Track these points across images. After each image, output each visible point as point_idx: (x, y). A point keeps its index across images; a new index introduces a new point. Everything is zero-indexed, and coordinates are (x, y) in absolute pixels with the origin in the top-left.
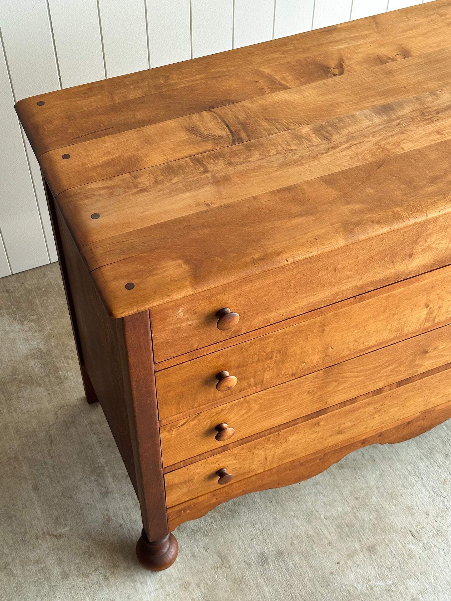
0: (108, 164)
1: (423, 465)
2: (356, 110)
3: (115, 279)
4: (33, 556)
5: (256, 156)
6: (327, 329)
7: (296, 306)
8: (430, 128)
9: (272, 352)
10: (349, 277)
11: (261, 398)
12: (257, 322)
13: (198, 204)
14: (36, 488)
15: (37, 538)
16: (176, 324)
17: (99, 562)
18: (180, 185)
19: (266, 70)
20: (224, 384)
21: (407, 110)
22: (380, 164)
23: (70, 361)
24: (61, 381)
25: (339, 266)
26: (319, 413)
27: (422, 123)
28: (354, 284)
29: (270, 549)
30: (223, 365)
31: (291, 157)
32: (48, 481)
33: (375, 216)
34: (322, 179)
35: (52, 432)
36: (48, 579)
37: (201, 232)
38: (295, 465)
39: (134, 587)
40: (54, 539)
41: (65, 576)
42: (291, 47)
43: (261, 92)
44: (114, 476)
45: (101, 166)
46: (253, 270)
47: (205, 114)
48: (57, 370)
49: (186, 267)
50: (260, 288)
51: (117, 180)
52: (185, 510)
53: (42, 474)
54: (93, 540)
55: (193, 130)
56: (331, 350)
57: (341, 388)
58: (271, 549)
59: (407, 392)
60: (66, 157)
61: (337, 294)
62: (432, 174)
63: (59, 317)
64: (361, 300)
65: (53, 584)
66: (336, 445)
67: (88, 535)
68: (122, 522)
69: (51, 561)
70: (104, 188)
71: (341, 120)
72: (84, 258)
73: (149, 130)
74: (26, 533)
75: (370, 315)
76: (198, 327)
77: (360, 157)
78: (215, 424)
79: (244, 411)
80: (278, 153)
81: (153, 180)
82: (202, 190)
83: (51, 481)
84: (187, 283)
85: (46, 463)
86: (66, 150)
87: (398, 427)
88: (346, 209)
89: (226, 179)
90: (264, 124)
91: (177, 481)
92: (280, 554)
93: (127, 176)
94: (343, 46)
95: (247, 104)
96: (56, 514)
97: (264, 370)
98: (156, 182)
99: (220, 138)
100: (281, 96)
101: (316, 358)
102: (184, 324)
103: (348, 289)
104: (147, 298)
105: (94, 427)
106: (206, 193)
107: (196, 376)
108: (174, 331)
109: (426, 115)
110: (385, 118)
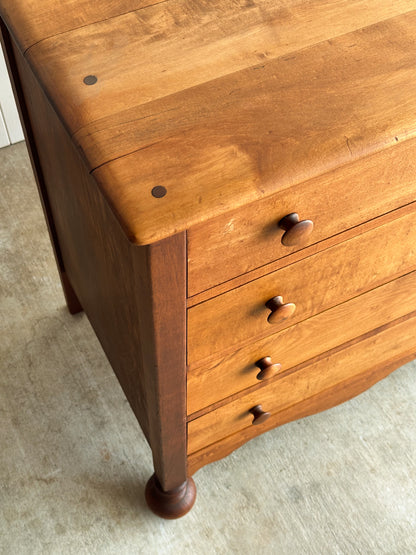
3: (135, 181)
4: (19, 508)
7: (383, 202)
9: (341, 266)
11: (316, 323)
12: (330, 228)
13: (246, 55)
14: (16, 422)
15: (23, 484)
16: (222, 241)
17: (101, 510)
18: (215, 28)
20: (280, 315)
23: (45, 263)
24: (35, 288)
26: (378, 330)
29: (302, 481)
30: (278, 289)
32: (30, 412)
35: (30, 352)
36: (40, 535)
37: (257, 99)
38: (337, 389)
39: (145, 539)
40: (44, 484)
41: (61, 530)
44: (110, 402)
46: (346, 157)
48: (29, 274)
49: (244, 157)
50: (342, 182)
52: (207, 454)
53: (23, 404)
54: (91, 482)
56: (410, 255)
58: (304, 481)
63: (26, 209)
65: (47, 541)
66: (387, 361)
67: (85, 477)
68: (123, 458)
69: (42, 513)
70: (100, 36)
72: (80, 148)
74: (8, 479)
76: (253, 243)
78: (256, 359)
79: (291, 341)
81: (172, 21)
82: (250, 34)
83: (35, 412)
84: (249, 183)
85: (26, 391)
89: (283, 15)
91: (202, 427)
92: (315, 486)
93: (131, 16)
96: (43, 453)
97: (327, 288)
98: (177, 23)
101: (390, 267)
102: (233, 241)
104: (188, 210)
105: (80, 342)
106: (256, 38)
107: (240, 307)
108: (219, 252)
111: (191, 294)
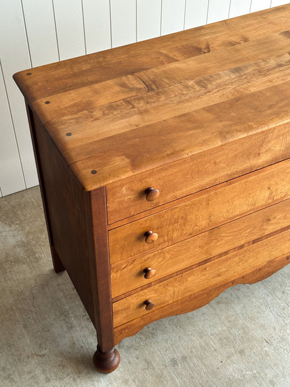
0: (74, 105)
1: (269, 299)
2: (220, 71)
3: (85, 168)
4: (26, 369)
5: (163, 98)
6: (211, 202)
7: (192, 187)
8: (265, 79)
9: (178, 218)
10: (223, 168)
11: (171, 250)
12: (169, 197)
13: (131, 125)
14: (25, 327)
15: (28, 357)
16: (121, 197)
17: (69, 370)
18: (119, 116)
19: (164, 52)
20: (150, 239)
21: (250, 70)
22: (237, 99)
24: (37, 260)
25: (217, 161)
26: (206, 261)
27: (260, 77)
28: (226, 173)
30: (149, 227)
31: (183, 98)
32: (33, 321)
33: (238, 128)
34: (204, 109)
35: (34, 292)
37: (134, 141)
38: (191, 298)
39: (93, 384)
40: (40, 358)
41: (48, 380)
42: (177, 39)
43: (162, 63)
44: (76, 317)
45: (70, 107)
46: (168, 161)
47: (129, 76)
49: (128, 160)
50: (171, 175)
51: (80, 114)
52: (124, 329)
53: (29, 318)
54: (65, 357)
55: (123, 85)
56: (213, 217)
57: (219, 244)
58: (178, 356)
59: (259, 248)
60: (47, 103)
61: (216, 180)
62: (269, 104)
64: (230, 184)
66: (216, 284)
67: (62, 353)
68: (82, 344)
69: (38, 372)
70: (73, 119)
71: (211, 77)
72: (64, 158)
73: (97, 86)
74: (21, 355)
75: (236, 194)
76: (134, 200)
77: (225, 96)
78: (144, 268)
79: (160, 260)
80: (176, 96)
81: (102, 113)
82: (133, 118)
83: (35, 321)
85: (31, 311)
86: (48, 99)
87: (253, 272)
88: (220, 125)
89: (146, 111)
90: (166, 80)
91: (120, 308)
92: (184, 358)
93: (86, 112)
94: (207, 37)
95: (154, 70)
96: (40, 342)
97: (173, 230)
98: (104, 114)
99: (140, 89)
100: (174, 65)
101: (203, 223)
102: (126, 198)
103: (222, 176)
104: (105, 179)
105: (60, 287)
106: (135, 119)
107: (132, 233)
108: (120, 203)
109: (261, 72)
110: (238, 75)
111: (109, 223)
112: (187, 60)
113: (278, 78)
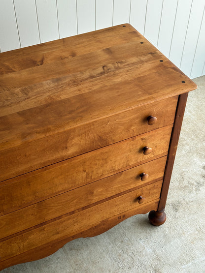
1: (110, 247)
2: (44, 81)
6: (31, 184)
8: (76, 88)
10: (35, 159)
19: (7, 64)
21: (67, 80)
22: (47, 106)
25: (27, 154)
27: (73, 86)
28: (39, 162)
33: (38, 130)
42: (21, 53)
56: (37, 194)
57: (50, 212)
59: (89, 212)
61: (31, 167)
62: (71, 109)
64: (46, 170)
71: (35, 86)
75: (53, 176)
77: (39, 102)
87: (90, 229)
88: (25, 127)
94: (46, 52)
100: (11, 75)
103: (36, 165)
109: (75, 83)
110: (56, 84)
112: (22, 71)
113: (86, 88)
